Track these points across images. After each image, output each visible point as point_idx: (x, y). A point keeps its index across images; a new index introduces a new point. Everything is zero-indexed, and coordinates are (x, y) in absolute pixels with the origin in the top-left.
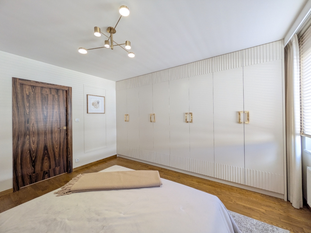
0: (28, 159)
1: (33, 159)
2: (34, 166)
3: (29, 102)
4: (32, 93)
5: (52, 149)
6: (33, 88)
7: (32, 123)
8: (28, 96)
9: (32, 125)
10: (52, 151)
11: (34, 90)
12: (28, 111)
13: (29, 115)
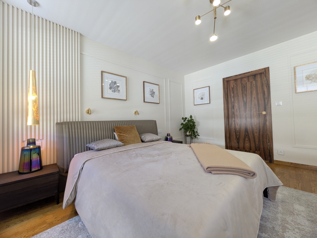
0: (234, 136)
1: (238, 137)
2: (238, 143)
3: (233, 93)
4: (235, 85)
5: (251, 133)
6: (236, 81)
7: (236, 109)
8: (233, 88)
9: (236, 110)
10: (252, 134)
11: (236, 82)
12: (233, 100)
13: (234, 102)
